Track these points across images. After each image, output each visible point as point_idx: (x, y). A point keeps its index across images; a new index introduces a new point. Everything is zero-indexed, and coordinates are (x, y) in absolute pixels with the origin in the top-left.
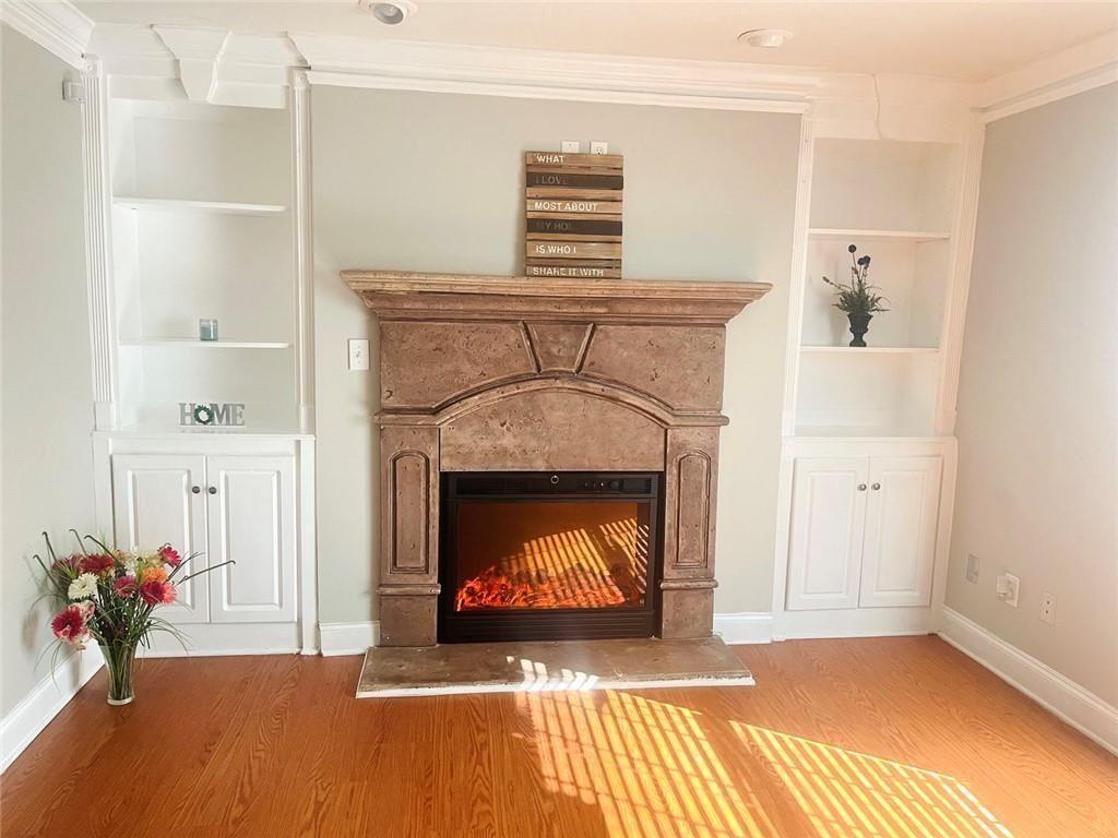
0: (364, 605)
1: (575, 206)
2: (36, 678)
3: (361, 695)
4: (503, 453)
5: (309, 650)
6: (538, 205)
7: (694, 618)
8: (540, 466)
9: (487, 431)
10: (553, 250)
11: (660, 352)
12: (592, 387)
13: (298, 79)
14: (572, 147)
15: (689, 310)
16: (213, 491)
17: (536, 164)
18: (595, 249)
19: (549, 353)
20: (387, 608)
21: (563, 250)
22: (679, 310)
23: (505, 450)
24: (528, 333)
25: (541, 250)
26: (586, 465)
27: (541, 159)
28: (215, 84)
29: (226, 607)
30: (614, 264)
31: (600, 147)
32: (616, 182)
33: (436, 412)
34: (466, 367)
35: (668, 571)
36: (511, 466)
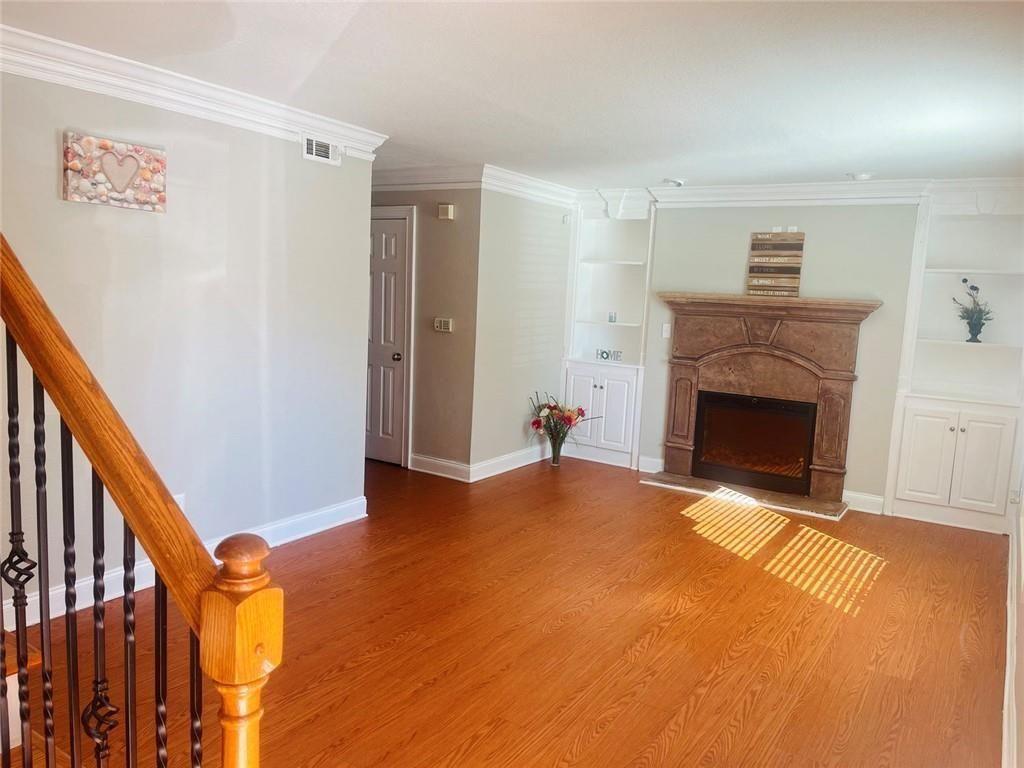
0: (659, 450)
1: (775, 260)
2: (527, 444)
3: (641, 482)
4: (729, 384)
5: (634, 468)
6: (756, 260)
7: (830, 490)
8: (748, 393)
9: (722, 372)
10: (762, 282)
11: (817, 337)
12: (777, 353)
13: (653, 207)
14: (777, 230)
15: (834, 315)
16: (602, 387)
17: (757, 239)
18: (784, 281)
19: (756, 335)
20: (671, 455)
21: (767, 282)
22: (827, 314)
23: (730, 382)
24: (745, 322)
25: (755, 282)
26: (773, 395)
27: (760, 236)
28: (621, 211)
29: (603, 441)
30: (795, 289)
31: (793, 229)
32: (799, 247)
33: (696, 360)
34: (713, 339)
35: (815, 459)
36: (732, 391)
